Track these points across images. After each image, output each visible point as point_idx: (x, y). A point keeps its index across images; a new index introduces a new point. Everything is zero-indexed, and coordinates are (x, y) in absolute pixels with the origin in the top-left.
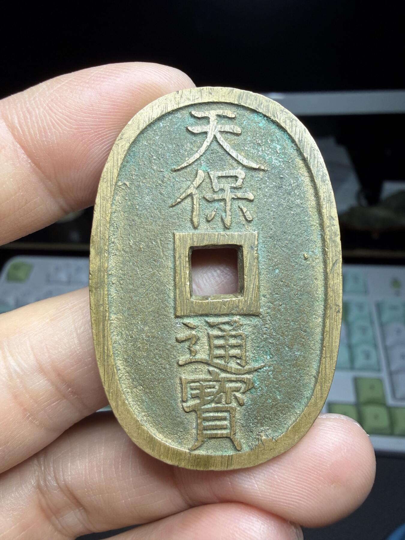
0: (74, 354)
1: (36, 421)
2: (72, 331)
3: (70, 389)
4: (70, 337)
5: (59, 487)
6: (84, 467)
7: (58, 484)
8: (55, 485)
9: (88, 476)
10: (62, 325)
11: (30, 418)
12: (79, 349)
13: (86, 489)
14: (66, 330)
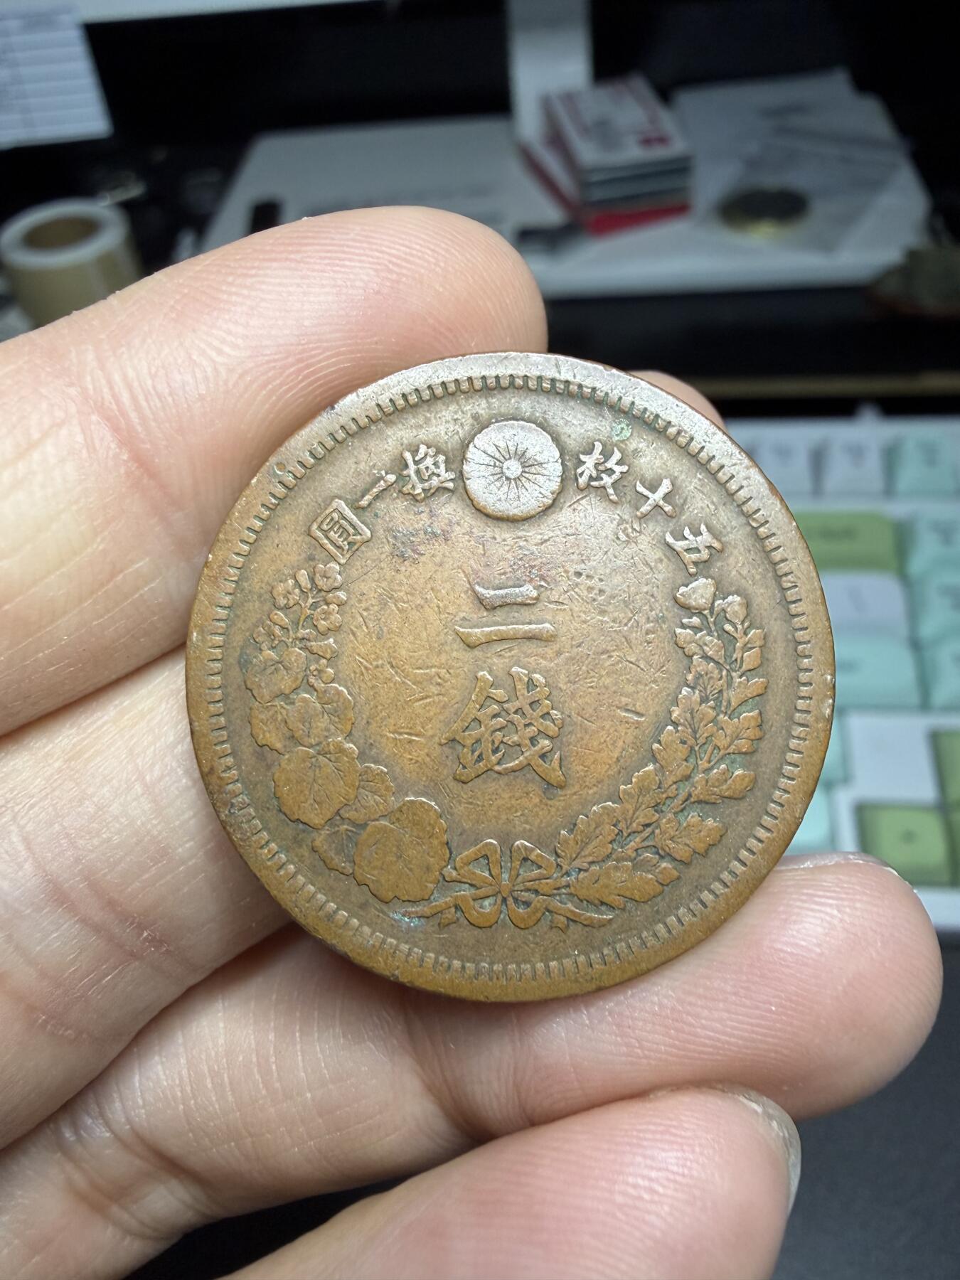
0: (146, 839)
1: (66, 1030)
2: (130, 779)
3: (145, 934)
4: (129, 798)
5: (117, 1137)
6: (177, 1082)
7: (112, 1132)
8: (108, 1135)
9: (192, 1102)
10: (100, 770)
11: (49, 1027)
12: (159, 823)
13: (191, 1135)
14: (114, 781)
